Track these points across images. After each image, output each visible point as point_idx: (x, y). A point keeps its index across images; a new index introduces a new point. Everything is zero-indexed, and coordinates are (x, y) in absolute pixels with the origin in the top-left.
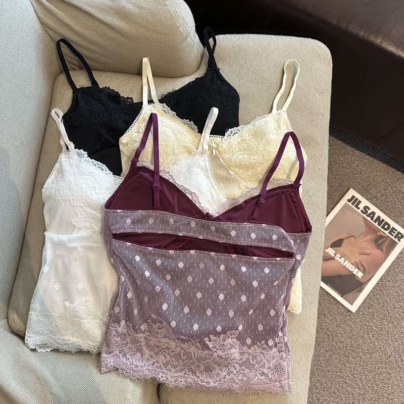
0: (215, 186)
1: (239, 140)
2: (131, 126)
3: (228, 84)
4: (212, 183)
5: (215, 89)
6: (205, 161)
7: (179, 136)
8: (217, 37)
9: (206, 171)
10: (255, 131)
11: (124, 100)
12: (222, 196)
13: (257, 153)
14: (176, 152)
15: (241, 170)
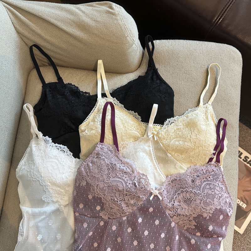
0: (157, 168)
1: (175, 129)
2: (88, 116)
4: (154, 165)
5: (155, 88)
6: (149, 146)
7: (126, 125)
9: (150, 155)
10: (188, 122)
11: (82, 94)
12: (163, 176)
13: (190, 141)
14: (124, 138)
15: (177, 154)
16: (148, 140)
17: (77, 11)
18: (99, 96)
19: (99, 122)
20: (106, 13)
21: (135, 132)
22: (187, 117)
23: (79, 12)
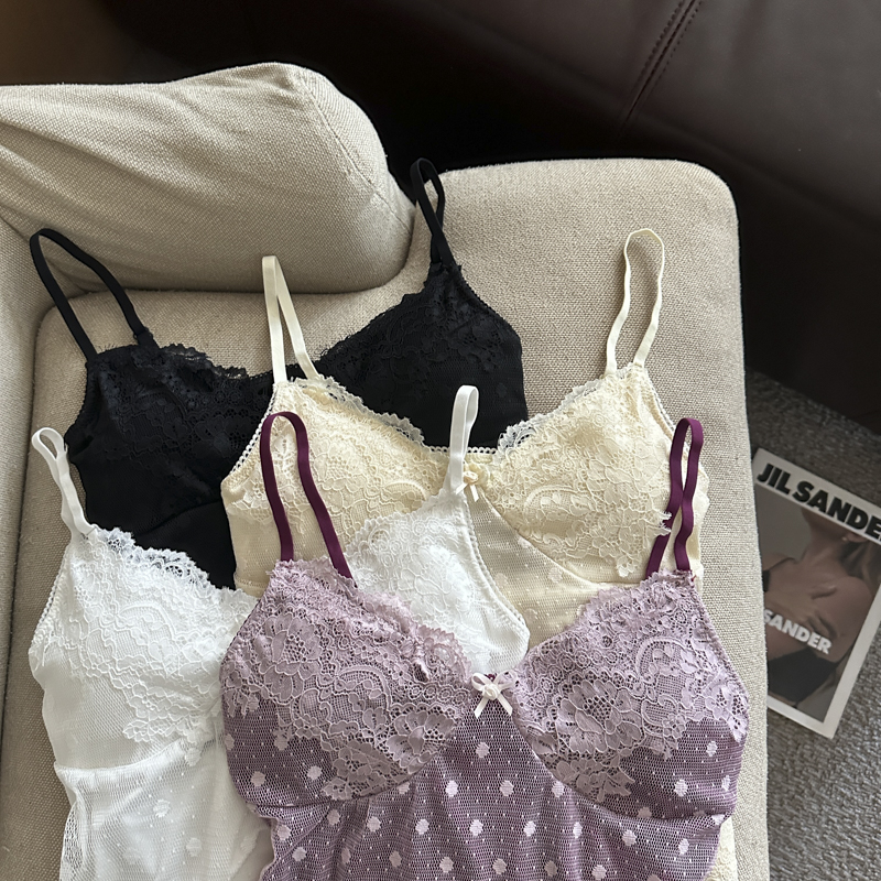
0: (491, 591)
1: (536, 457)
2: (248, 447)
3: (488, 312)
4: (480, 584)
5: (455, 331)
6: (458, 524)
7: (375, 462)
8: (442, 178)
9: (464, 552)
10: (573, 429)
11: (223, 378)
12: (511, 615)
13: (586, 489)
14: (372, 504)
15: (549, 536)
16: (452, 503)
17: (173, 104)
18: (280, 374)
19: (284, 463)
20: (271, 102)
21: (406, 481)
22: (569, 413)
23: (181, 109)
